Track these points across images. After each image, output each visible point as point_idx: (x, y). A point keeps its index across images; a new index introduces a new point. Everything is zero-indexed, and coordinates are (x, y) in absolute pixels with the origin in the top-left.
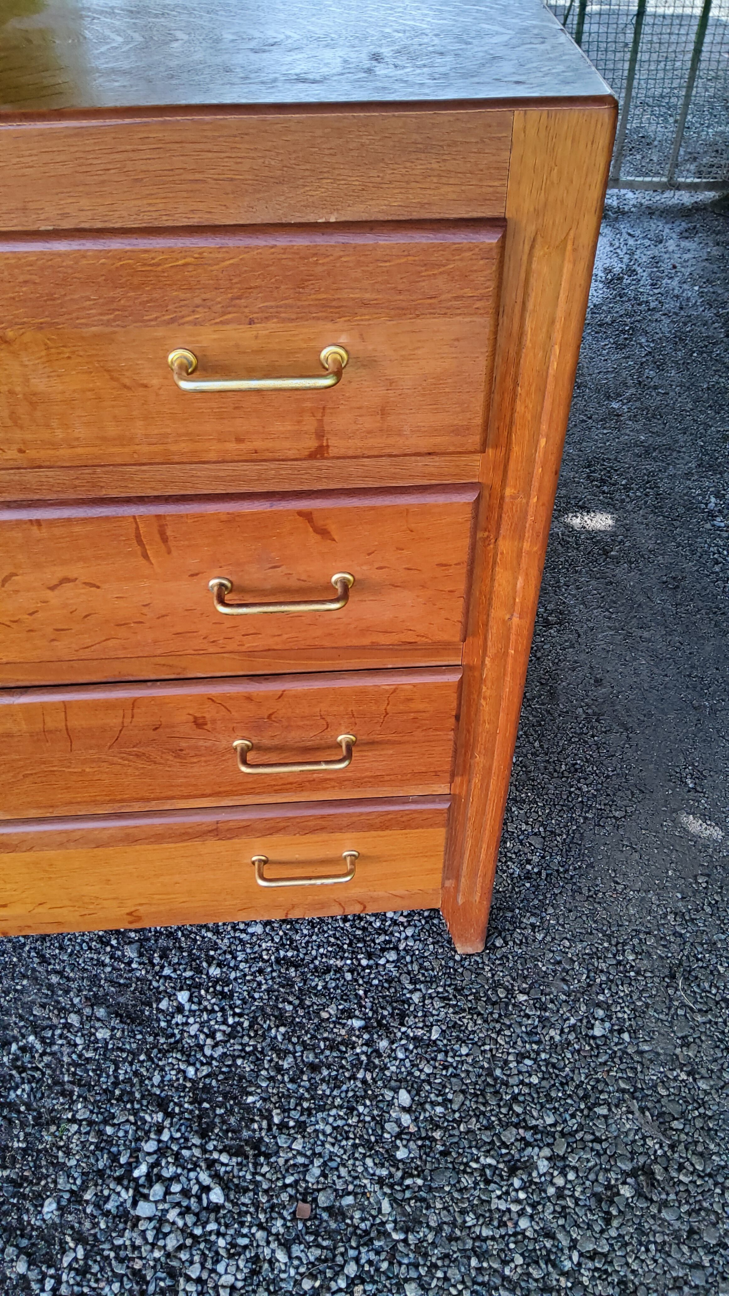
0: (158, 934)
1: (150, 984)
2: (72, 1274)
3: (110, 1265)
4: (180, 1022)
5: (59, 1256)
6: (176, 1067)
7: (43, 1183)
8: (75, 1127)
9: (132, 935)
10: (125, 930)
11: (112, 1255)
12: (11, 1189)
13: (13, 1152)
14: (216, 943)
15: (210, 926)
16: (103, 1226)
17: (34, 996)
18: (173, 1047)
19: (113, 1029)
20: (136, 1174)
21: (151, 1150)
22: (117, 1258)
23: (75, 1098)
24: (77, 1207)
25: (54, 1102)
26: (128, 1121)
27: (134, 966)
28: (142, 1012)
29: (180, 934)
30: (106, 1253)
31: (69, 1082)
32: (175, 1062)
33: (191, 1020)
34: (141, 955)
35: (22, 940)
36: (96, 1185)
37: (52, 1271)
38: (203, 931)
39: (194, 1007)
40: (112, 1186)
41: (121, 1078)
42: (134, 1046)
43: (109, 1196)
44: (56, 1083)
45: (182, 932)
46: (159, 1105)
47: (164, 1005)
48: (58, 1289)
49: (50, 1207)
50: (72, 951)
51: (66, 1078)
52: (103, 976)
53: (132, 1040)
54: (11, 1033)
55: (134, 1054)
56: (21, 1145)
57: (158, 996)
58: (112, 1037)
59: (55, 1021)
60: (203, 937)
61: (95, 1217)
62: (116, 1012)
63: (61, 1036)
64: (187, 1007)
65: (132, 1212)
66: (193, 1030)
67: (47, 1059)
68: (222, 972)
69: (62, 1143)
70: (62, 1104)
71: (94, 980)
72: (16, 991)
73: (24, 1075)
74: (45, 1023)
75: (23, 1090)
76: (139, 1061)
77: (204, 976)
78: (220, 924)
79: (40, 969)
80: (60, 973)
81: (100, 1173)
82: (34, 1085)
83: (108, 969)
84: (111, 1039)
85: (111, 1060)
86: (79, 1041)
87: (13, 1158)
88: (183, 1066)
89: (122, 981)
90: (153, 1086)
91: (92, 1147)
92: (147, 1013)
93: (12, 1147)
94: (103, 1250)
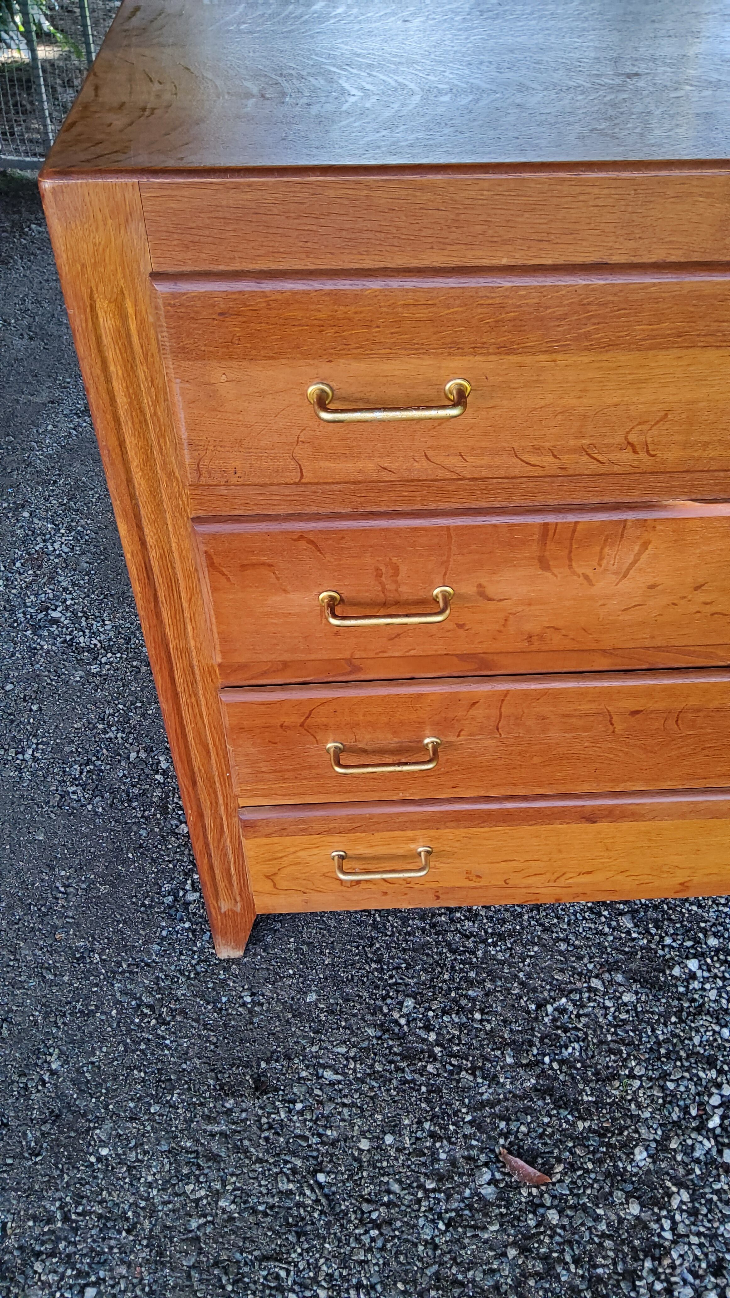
0: (646, 907)
1: (656, 952)
2: (685, 1215)
3: (717, 1207)
4: (697, 987)
5: (666, 1199)
6: (710, 1028)
7: (626, 1133)
8: (637, 1083)
9: (622, 907)
10: (611, 902)
11: (715, 1198)
12: (597, 1138)
13: (585, 1106)
14: (703, 917)
15: (692, 899)
16: (698, 1172)
17: (549, 962)
18: (700, 1010)
19: (636, 993)
20: (711, 1125)
21: (717, 1104)
22: (720, 1200)
23: (625, 1056)
24: (666, 1155)
25: (608, 1059)
26: (683, 1077)
27: (634, 935)
28: (658, 978)
29: (665, 907)
30: (709, 1196)
31: (612, 1041)
32: (707, 1024)
33: (707, 986)
34: (636, 926)
35: (519, 910)
36: (678, 1135)
37: (664, 1213)
38: (687, 905)
39: (706, 974)
40: (693, 1136)
41: (661, 1038)
42: (662, 1009)
43: (693, 1144)
44: (601, 1042)
45: (667, 904)
46: (708, 1063)
47: (676, 971)
48: (676, 1229)
49: (640, 1155)
50: (569, 921)
51: (609, 1038)
52: (607, 944)
53: (658, 1004)
54: (542, 996)
55: (666, 1016)
56: (590, 1099)
57: (669, 964)
58: (638, 1000)
59: (579, 985)
60: (690, 911)
61: (687, 1165)
62: (632, 977)
63: (589, 999)
64: (699, 973)
65: (719, 1160)
66: (713, 995)
67: (584, 1020)
68: (720, 943)
69: (629, 1097)
70: (615, 1061)
71: (602, 949)
72: (531, 957)
73: (568, 1034)
74: (569, 987)
75: (574, 1048)
76: (672, 1024)
77: (704, 946)
78: (700, 898)
79: (545, 937)
80: (566, 940)
81: (676, 1124)
82: (581, 1043)
83: (611, 938)
84: (638, 1002)
85: (645, 1022)
86: (608, 1003)
87: (587, 1110)
88: (717, 1028)
89: (627, 949)
90: (694, 1045)
91: (661, 1101)
92: (662, 979)
93: (582, 1100)
94: (706, 1194)
